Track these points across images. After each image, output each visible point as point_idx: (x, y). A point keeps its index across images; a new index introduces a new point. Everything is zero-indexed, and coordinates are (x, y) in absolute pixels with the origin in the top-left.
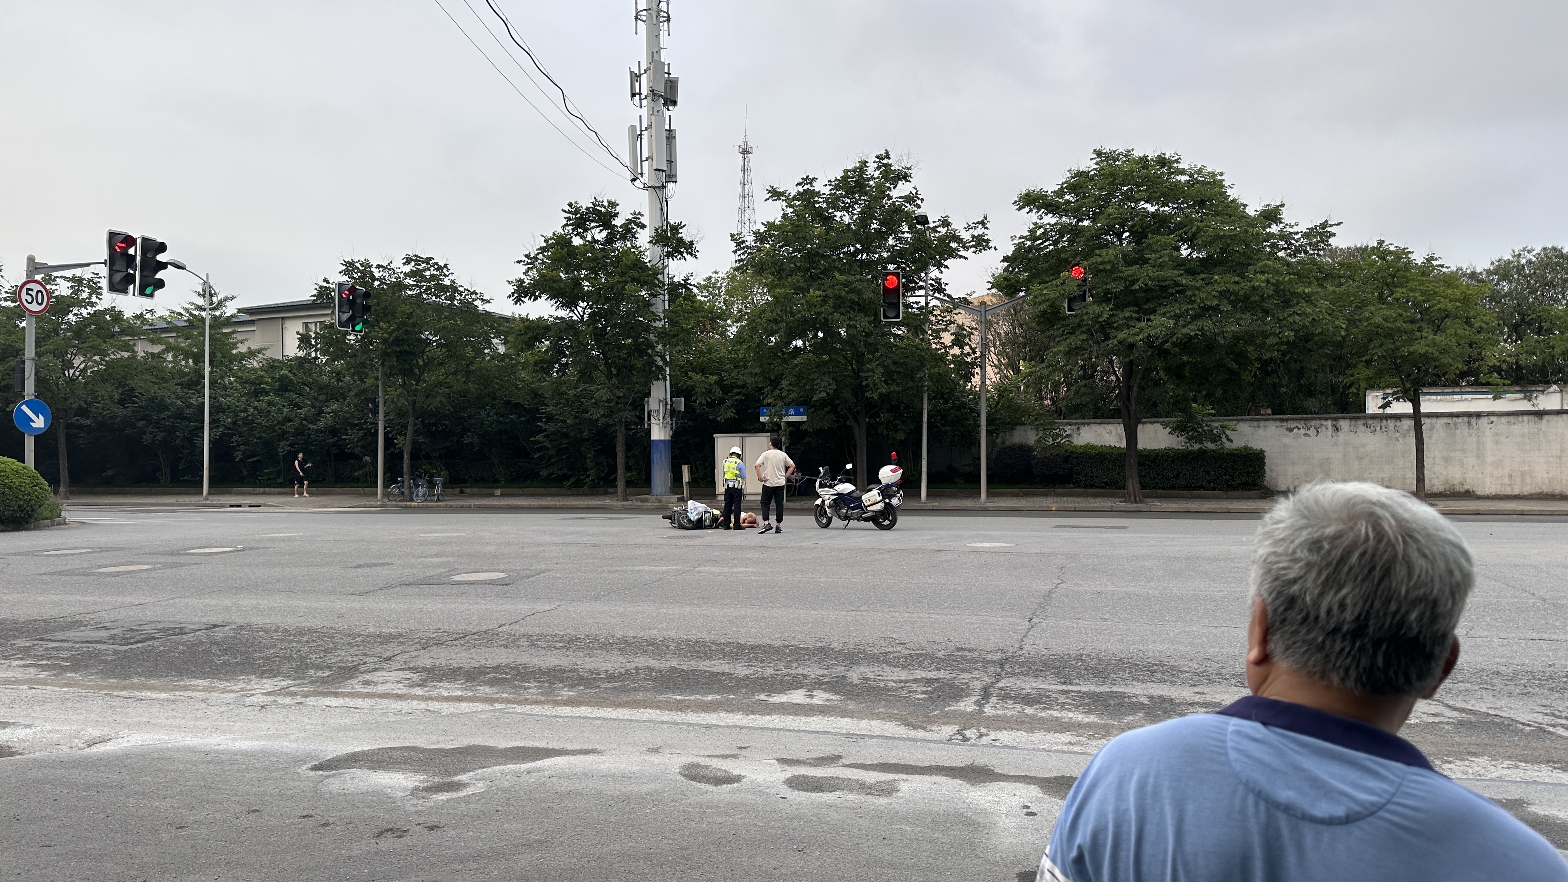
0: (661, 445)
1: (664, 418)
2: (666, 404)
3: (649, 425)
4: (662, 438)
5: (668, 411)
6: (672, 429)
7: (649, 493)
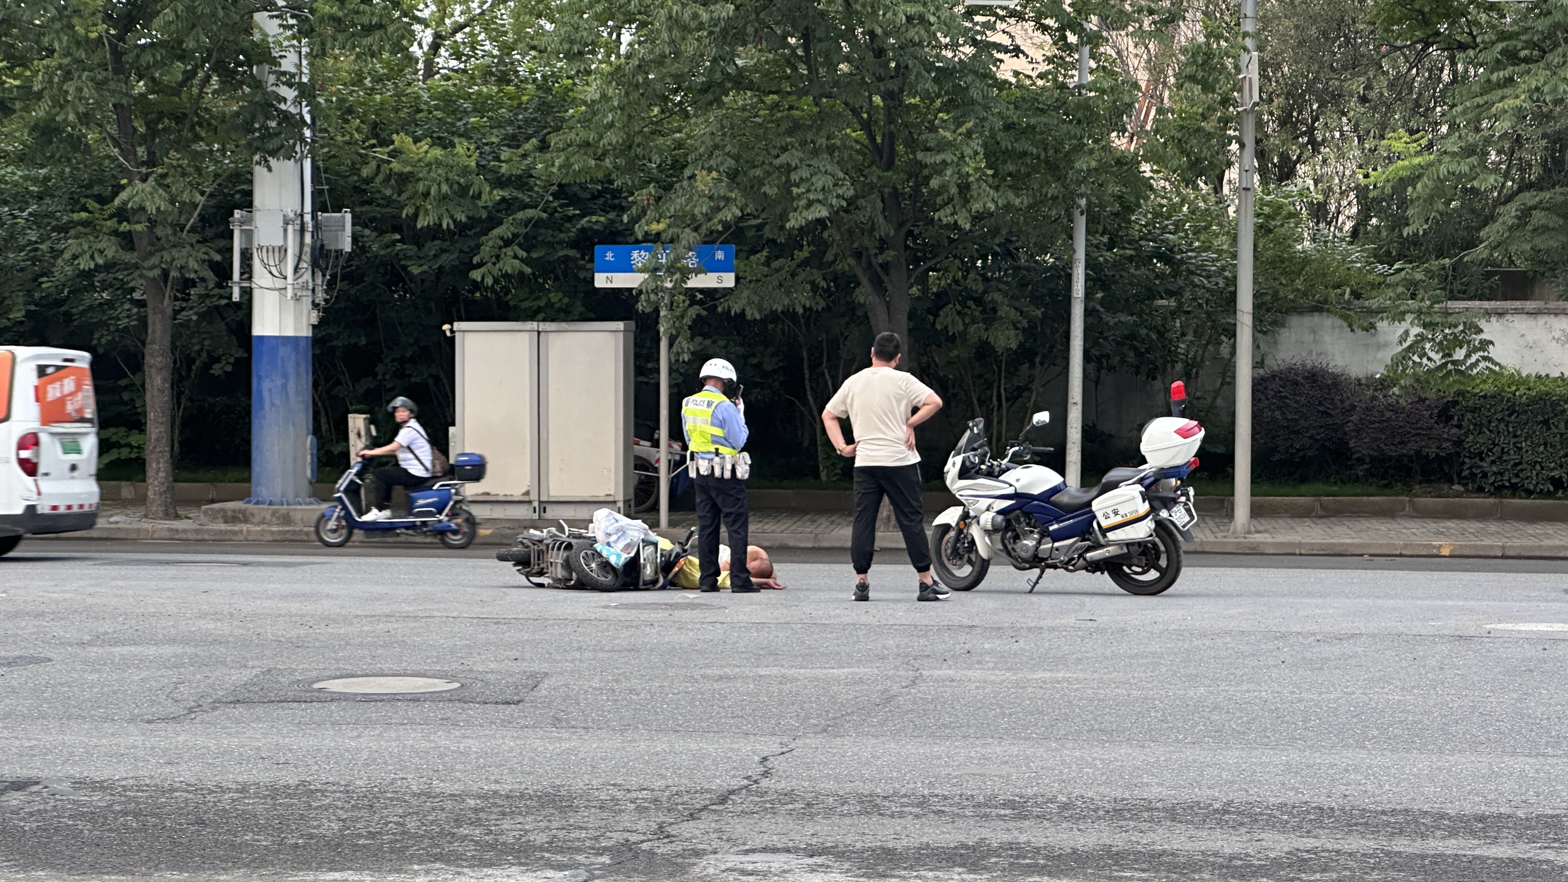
0: (284, 352)
1: (296, 269)
2: (302, 230)
3: (247, 293)
4: (290, 332)
5: (307, 249)
6: (315, 305)
7: (245, 496)
